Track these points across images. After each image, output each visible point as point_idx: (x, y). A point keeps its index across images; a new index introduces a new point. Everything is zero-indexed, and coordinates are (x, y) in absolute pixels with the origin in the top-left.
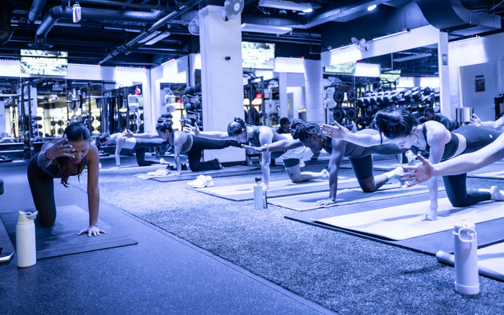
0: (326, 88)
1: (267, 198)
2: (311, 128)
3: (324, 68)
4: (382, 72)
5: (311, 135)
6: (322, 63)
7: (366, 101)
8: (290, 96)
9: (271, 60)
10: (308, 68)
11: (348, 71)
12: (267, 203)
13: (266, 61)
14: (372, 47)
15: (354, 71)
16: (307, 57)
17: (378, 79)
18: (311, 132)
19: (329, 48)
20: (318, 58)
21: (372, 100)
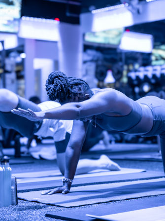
0: (85, 62)
1: (17, 192)
2: (77, 84)
3: (84, 35)
4: (155, 46)
5: (75, 94)
6: (81, 29)
7: (138, 77)
8: (38, 73)
9: (15, 20)
10: (64, 34)
11: (113, 42)
12: (18, 199)
13: (9, 21)
14: (145, 10)
15: (120, 43)
16: (63, 19)
17: (150, 54)
18: (76, 90)
19: (92, 8)
20: (76, 22)
21: (146, 77)
